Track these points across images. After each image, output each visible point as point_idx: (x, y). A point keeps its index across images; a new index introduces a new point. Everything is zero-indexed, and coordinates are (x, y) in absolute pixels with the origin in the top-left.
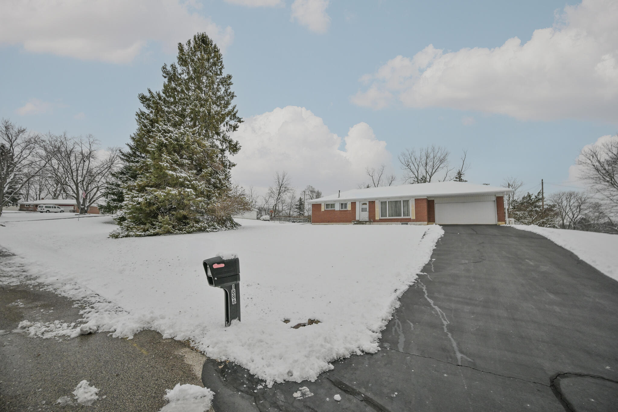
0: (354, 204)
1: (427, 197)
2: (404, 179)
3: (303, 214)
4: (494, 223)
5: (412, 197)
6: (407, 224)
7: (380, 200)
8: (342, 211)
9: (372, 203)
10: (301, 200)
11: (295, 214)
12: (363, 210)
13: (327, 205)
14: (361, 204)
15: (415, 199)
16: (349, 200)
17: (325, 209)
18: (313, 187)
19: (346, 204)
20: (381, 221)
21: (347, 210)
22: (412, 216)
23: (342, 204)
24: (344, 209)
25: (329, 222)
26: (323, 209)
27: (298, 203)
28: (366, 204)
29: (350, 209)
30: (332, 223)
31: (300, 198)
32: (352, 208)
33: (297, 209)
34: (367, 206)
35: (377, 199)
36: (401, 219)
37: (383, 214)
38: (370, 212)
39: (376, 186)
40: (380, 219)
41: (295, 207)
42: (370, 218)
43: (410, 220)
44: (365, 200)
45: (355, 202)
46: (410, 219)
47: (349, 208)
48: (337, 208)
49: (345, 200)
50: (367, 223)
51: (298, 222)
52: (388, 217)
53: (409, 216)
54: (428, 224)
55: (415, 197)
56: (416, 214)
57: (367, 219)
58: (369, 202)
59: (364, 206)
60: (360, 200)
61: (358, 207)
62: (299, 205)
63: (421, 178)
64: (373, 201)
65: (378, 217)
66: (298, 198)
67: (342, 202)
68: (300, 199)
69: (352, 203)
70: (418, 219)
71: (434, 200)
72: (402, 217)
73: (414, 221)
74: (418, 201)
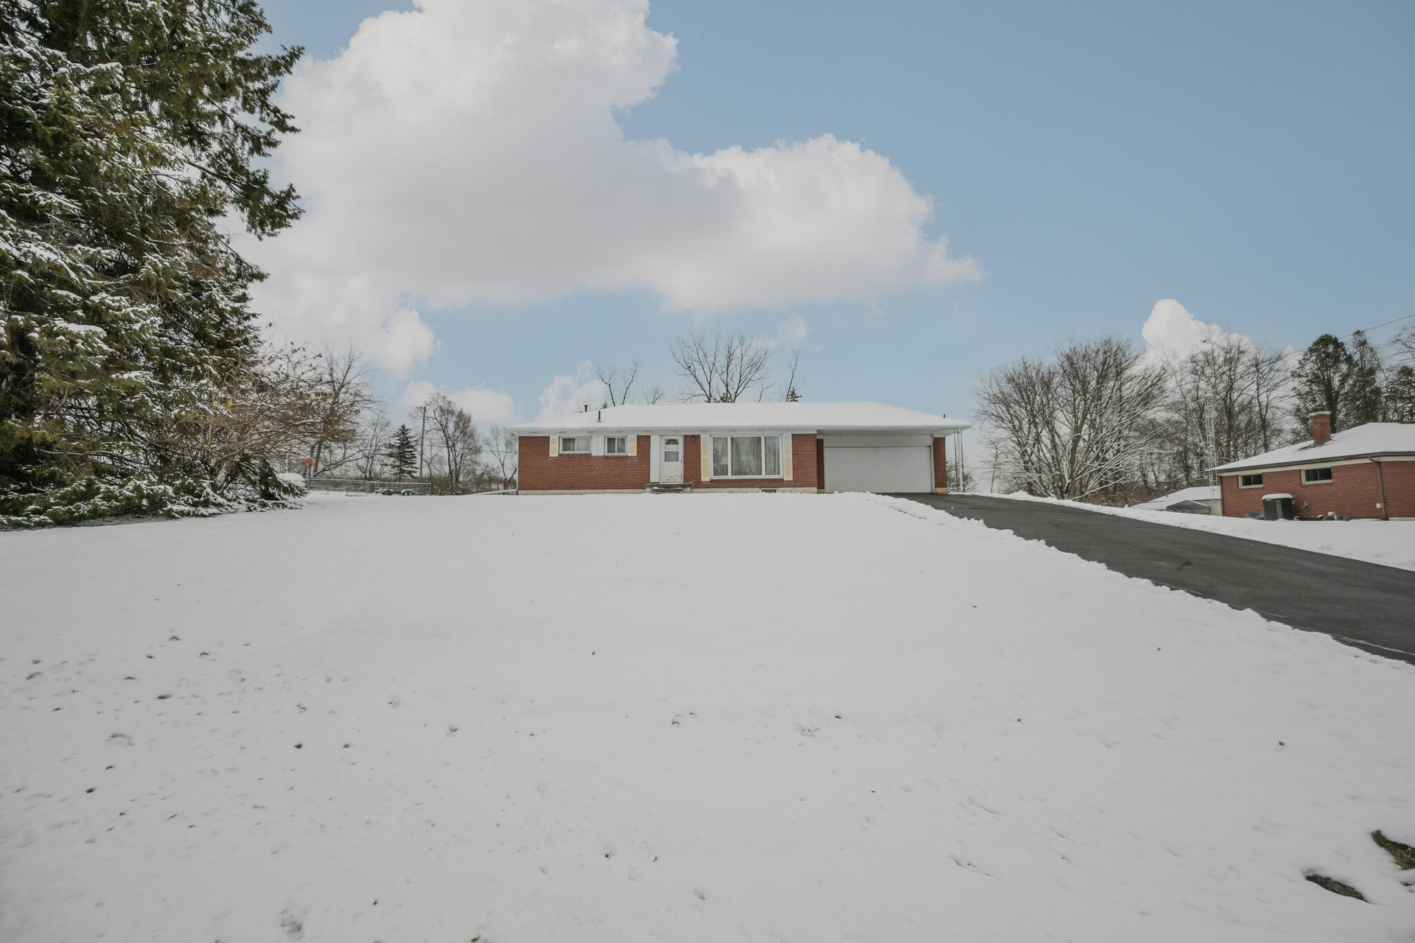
0: (644, 441)
1: (818, 431)
3: (409, 473)
4: (929, 491)
5: (788, 429)
6: (775, 491)
7: (713, 433)
8: (612, 457)
9: (692, 441)
10: (403, 433)
11: (388, 472)
12: (669, 457)
13: (568, 442)
14: (664, 442)
15: (793, 435)
16: (632, 430)
17: (561, 452)
18: (449, 399)
19: (622, 441)
20: (715, 484)
21: (627, 457)
22: (787, 474)
23: (611, 441)
24: (616, 454)
25: (572, 487)
26: (555, 450)
27: (395, 441)
28: (675, 442)
29: (635, 454)
31: (403, 427)
32: (639, 451)
33: (392, 459)
34: (680, 448)
35: (705, 430)
36: (762, 480)
37: (719, 467)
38: (685, 462)
40: (712, 481)
41: (385, 451)
42: (686, 478)
43: (780, 483)
44: (676, 430)
45: (649, 436)
46: (782, 480)
47: (631, 450)
48: (598, 449)
49: (620, 431)
50: (685, 490)
51: (403, 494)
52: (730, 476)
53: (779, 473)
54: (818, 493)
55: (792, 430)
56: (796, 468)
57: (680, 481)
58: (686, 437)
59: (672, 448)
60: (661, 432)
61: (657, 448)
62: (399, 447)
63: (721, 398)
64: (694, 436)
65: (707, 474)
66: (396, 427)
67: (611, 436)
68: (404, 431)
69: (639, 437)
70: (798, 482)
71: (822, 440)
72: (764, 476)
73: (789, 484)
74: (798, 438)
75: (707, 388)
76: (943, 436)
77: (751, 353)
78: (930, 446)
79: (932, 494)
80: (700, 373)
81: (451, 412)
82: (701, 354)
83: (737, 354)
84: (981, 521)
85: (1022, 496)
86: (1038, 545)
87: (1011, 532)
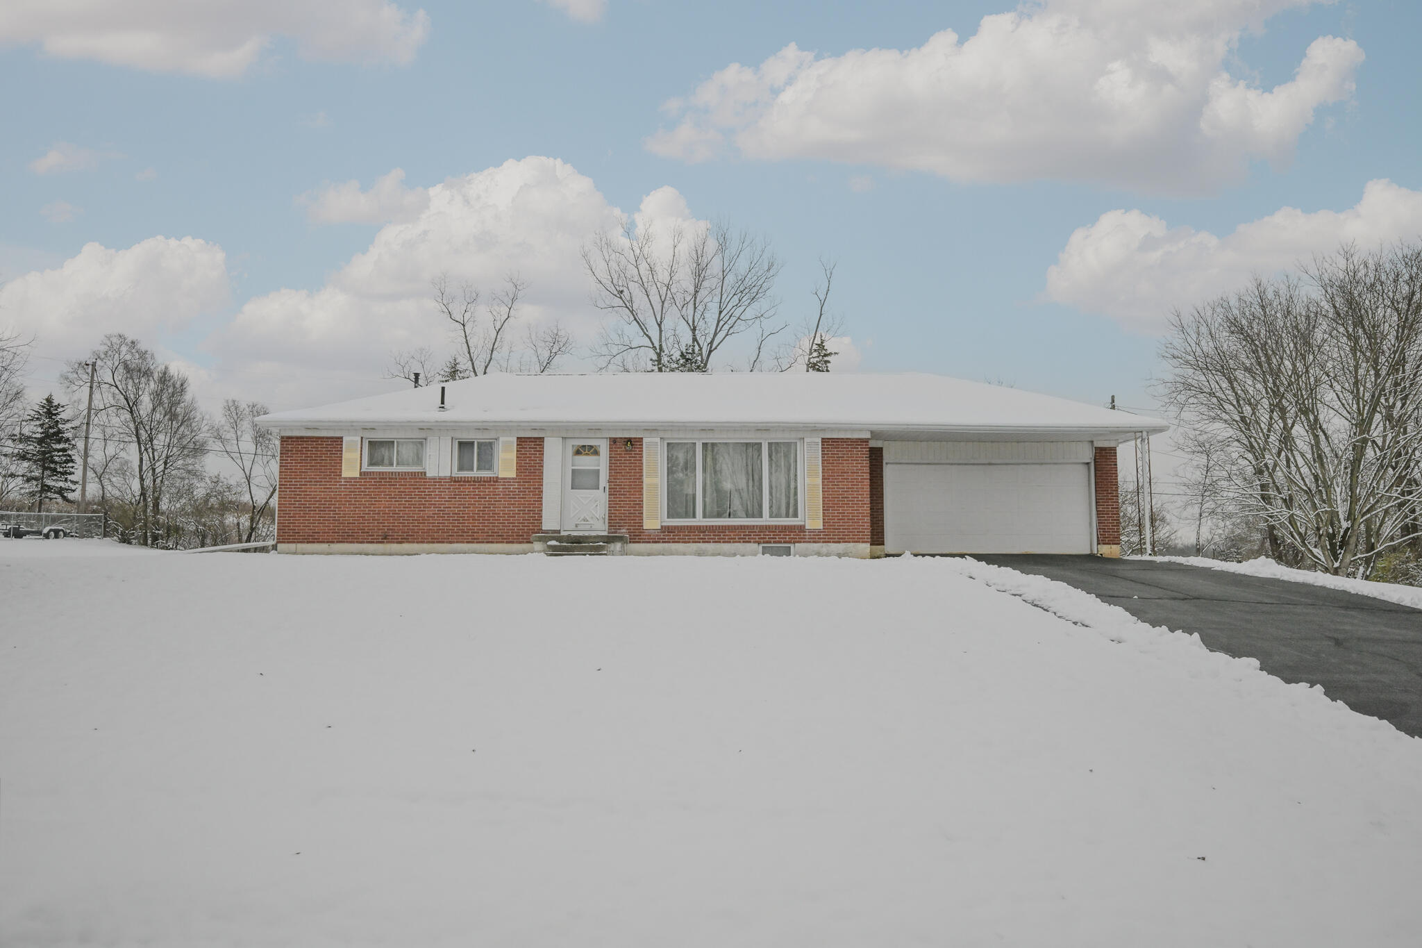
0: (530, 448)
1: (872, 432)
2: (604, 350)
4: (1086, 551)
5: (813, 429)
6: (788, 552)
7: (666, 436)
8: (466, 481)
9: (627, 450)
10: (49, 414)
11: (17, 491)
12: (579, 480)
13: (377, 448)
14: (570, 451)
15: (824, 441)
16: (506, 427)
17: (365, 468)
18: (142, 346)
19: (487, 449)
20: (670, 535)
21: (496, 480)
22: (811, 516)
23: (465, 446)
24: (475, 473)
25: (385, 539)
26: (352, 464)
27: (32, 429)
28: (594, 451)
29: (513, 474)
30: (406, 547)
31: (50, 401)
32: (520, 468)
33: (26, 464)
34: (601, 463)
35: (653, 429)
36: (763, 529)
37: (679, 502)
38: (613, 492)
39: (480, 370)
40: (665, 529)
42: (613, 521)
43: (796, 534)
44: (595, 428)
45: (542, 439)
46: (801, 529)
47: (505, 464)
48: (439, 463)
49: (483, 428)
50: (612, 546)
51: (47, 536)
52: (699, 520)
53: (796, 515)
54: (874, 556)
55: (823, 430)
56: (830, 505)
57: (601, 529)
58: (614, 441)
59: (586, 462)
60: (565, 431)
61: (556, 462)
62: (40, 441)
63: (682, 355)
64: (629, 440)
65: (655, 516)
67: (466, 437)
68: (50, 408)
69: (521, 441)
70: (833, 533)
71: (881, 450)
72: (766, 520)
73: (816, 537)
74: (834, 446)
75: (654, 333)
76: (1112, 445)
77: (742, 266)
78: (1088, 464)
79: (1091, 558)
80: (640, 302)
81: (147, 373)
82: (643, 267)
83: (715, 268)
84: (1196, 635)
85: (1264, 567)
86: (1310, 696)
87: (1255, 662)
